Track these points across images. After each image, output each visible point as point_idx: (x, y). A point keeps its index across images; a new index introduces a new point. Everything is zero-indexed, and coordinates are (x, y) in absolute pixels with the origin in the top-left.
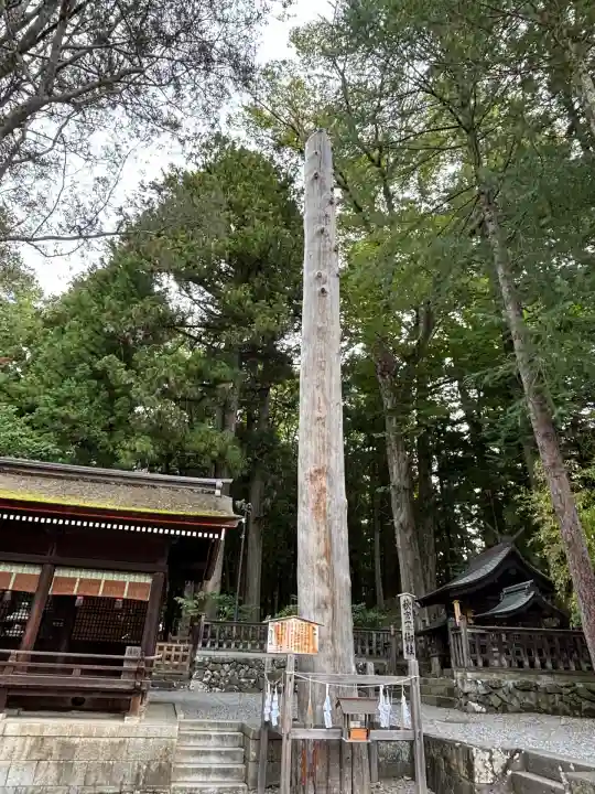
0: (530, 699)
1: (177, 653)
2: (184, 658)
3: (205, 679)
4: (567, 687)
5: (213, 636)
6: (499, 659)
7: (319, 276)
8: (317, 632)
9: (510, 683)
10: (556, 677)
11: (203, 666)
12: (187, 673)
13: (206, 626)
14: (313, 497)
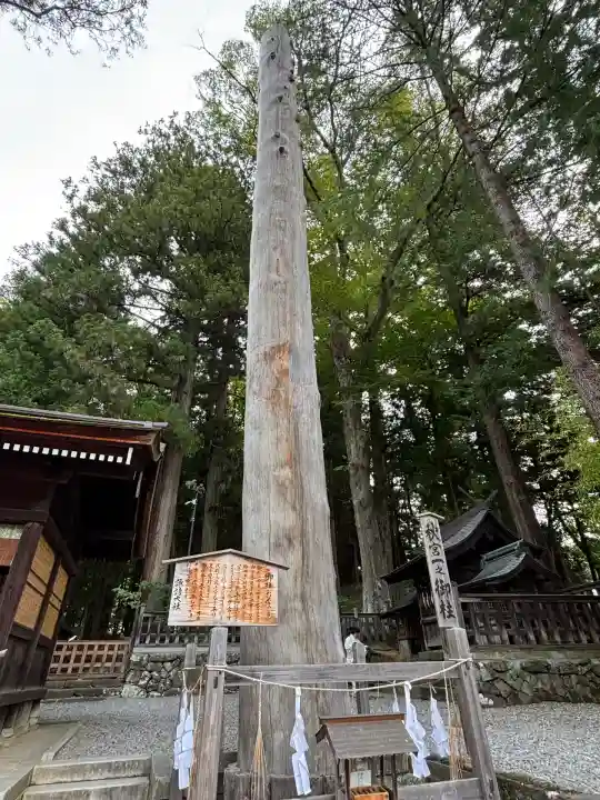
0: (543, 682)
1: (111, 653)
2: (119, 659)
3: (142, 683)
4: (582, 665)
5: (154, 628)
6: (500, 633)
7: (277, 136)
8: (274, 581)
9: (517, 664)
10: (568, 653)
11: (140, 666)
12: (122, 676)
13: (146, 619)
14: (269, 382)
